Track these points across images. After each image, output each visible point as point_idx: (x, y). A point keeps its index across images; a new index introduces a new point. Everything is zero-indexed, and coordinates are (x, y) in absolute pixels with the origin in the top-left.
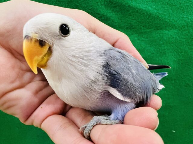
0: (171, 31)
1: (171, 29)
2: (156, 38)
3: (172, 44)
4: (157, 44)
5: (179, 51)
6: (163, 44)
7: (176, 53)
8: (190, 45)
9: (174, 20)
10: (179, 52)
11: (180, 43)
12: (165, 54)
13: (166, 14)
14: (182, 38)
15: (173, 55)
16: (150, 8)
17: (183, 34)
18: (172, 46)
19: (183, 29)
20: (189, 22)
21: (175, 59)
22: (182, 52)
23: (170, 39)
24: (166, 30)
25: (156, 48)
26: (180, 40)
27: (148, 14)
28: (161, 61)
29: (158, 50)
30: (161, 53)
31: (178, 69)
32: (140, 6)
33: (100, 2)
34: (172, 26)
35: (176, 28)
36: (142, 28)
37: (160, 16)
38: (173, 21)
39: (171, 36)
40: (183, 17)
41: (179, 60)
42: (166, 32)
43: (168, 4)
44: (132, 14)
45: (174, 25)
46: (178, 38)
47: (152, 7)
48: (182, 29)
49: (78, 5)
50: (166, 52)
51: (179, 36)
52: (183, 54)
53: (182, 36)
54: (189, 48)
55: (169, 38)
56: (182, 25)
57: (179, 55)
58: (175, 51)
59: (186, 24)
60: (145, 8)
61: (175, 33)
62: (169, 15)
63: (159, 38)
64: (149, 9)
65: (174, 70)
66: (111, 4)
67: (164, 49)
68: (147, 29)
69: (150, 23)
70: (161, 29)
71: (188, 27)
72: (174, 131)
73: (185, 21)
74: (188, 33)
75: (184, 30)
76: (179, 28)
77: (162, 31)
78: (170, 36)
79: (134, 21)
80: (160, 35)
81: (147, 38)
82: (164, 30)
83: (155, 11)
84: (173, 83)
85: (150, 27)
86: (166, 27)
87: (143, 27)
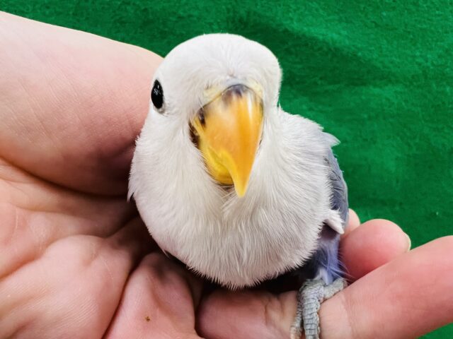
0: (387, 88)
1: (386, 85)
2: (352, 104)
3: (391, 120)
4: (355, 119)
5: (408, 134)
6: (370, 118)
7: (402, 139)
8: (432, 122)
9: (392, 62)
10: (408, 138)
11: (408, 116)
12: (375, 143)
13: (373, 48)
14: (413, 104)
15: (395, 144)
16: (335, 36)
17: (415, 96)
19: (415, 83)
20: (428, 67)
21: (400, 155)
22: (415, 138)
23: (385, 108)
24: (375, 86)
25: (352, 129)
26: (408, 110)
27: (330, 50)
28: (366, 160)
29: (359, 133)
30: (364, 140)
31: (406, 177)
32: (313, 31)
33: (218, 23)
34: (386, 78)
35: (397, 82)
36: (319, 82)
37: (360, 54)
38: (391, 65)
39: (388, 99)
40: (414, 57)
41: (408, 156)
42: (376, 91)
43: (377, 25)
44: (293, 50)
45: (394, 75)
46: (404, 104)
47: (340, 34)
48: (411, 83)
49: (166, 29)
50: (376, 137)
51: (406, 101)
52: (417, 141)
53: (414, 101)
54: (430, 127)
55: (383, 105)
56: (413, 74)
57: (409, 145)
59: (421, 72)
60: (323, 35)
61: (396, 92)
62: (381, 52)
63: (358, 105)
64: (332, 39)
65: (397, 182)
66: (242, 27)
67: (373, 132)
68: (330, 83)
70: (364, 84)
71: (426, 78)
73: (420, 64)
74: (427, 94)
75: (418, 87)
76: (405, 81)
77: (364, 89)
78: (384, 100)
79: (299, 66)
80: (360, 98)
81: (330, 106)
82: (371, 87)
83: (347, 42)
85: (337, 80)
86: (374, 79)
87: (321, 79)
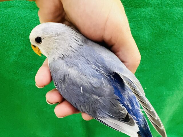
0: (148, 9)
1: (148, 7)
2: (135, 15)
3: (148, 20)
4: (136, 20)
5: (153, 25)
6: (141, 20)
7: (151, 27)
8: (162, 21)
10: (153, 27)
11: (154, 19)
12: (142, 28)
14: (156, 15)
15: (149, 29)
17: (157, 12)
18: (148, 22)
21: (150, 33)
22: (155, 27)
24: (144, 8)
25: (135, 24)
26: (154, 17)
28: (139, 35)
29: (137, 25)
30: (138, 28)
31: (151, 40)
34: (149, 5)
35: (152, 6)
41: (153, 33)
42: (144, 9)
45: (151, 4)
46: (153, 14)
48: (156, 7)
50: (142, 27)
52: (156, 28)
53: (157, 13)
54: (161, 23)
55: (146, 15)
56: (157, 3)
57: (153, 29)
58: (150, 26)
61: (151, 10)
63: (137, 15)
67: (142, 25)
68: (128, 7)
69: (131, 3)
70: (140, 7)
71: (162, 5)
72: (146, 89)
74: (161, 11)
75: (159, 8)
76: (154, 6)
77: (140, 9)
78: (146, 13)
80: (139, 13)
84: (147, 52)
85: (131, 6)
86: (144, 5)
